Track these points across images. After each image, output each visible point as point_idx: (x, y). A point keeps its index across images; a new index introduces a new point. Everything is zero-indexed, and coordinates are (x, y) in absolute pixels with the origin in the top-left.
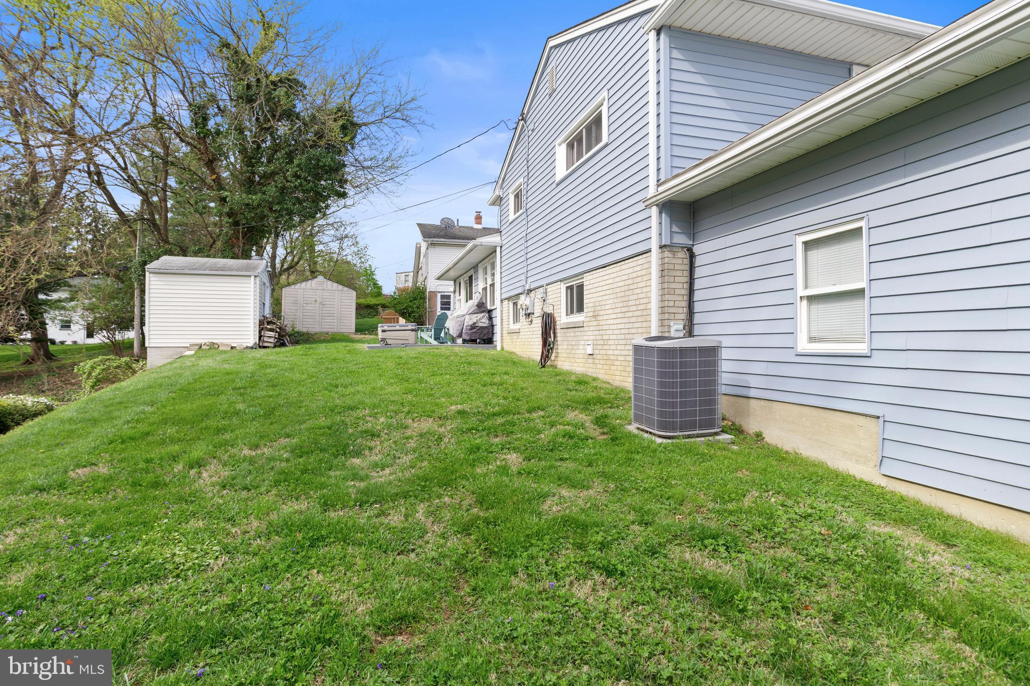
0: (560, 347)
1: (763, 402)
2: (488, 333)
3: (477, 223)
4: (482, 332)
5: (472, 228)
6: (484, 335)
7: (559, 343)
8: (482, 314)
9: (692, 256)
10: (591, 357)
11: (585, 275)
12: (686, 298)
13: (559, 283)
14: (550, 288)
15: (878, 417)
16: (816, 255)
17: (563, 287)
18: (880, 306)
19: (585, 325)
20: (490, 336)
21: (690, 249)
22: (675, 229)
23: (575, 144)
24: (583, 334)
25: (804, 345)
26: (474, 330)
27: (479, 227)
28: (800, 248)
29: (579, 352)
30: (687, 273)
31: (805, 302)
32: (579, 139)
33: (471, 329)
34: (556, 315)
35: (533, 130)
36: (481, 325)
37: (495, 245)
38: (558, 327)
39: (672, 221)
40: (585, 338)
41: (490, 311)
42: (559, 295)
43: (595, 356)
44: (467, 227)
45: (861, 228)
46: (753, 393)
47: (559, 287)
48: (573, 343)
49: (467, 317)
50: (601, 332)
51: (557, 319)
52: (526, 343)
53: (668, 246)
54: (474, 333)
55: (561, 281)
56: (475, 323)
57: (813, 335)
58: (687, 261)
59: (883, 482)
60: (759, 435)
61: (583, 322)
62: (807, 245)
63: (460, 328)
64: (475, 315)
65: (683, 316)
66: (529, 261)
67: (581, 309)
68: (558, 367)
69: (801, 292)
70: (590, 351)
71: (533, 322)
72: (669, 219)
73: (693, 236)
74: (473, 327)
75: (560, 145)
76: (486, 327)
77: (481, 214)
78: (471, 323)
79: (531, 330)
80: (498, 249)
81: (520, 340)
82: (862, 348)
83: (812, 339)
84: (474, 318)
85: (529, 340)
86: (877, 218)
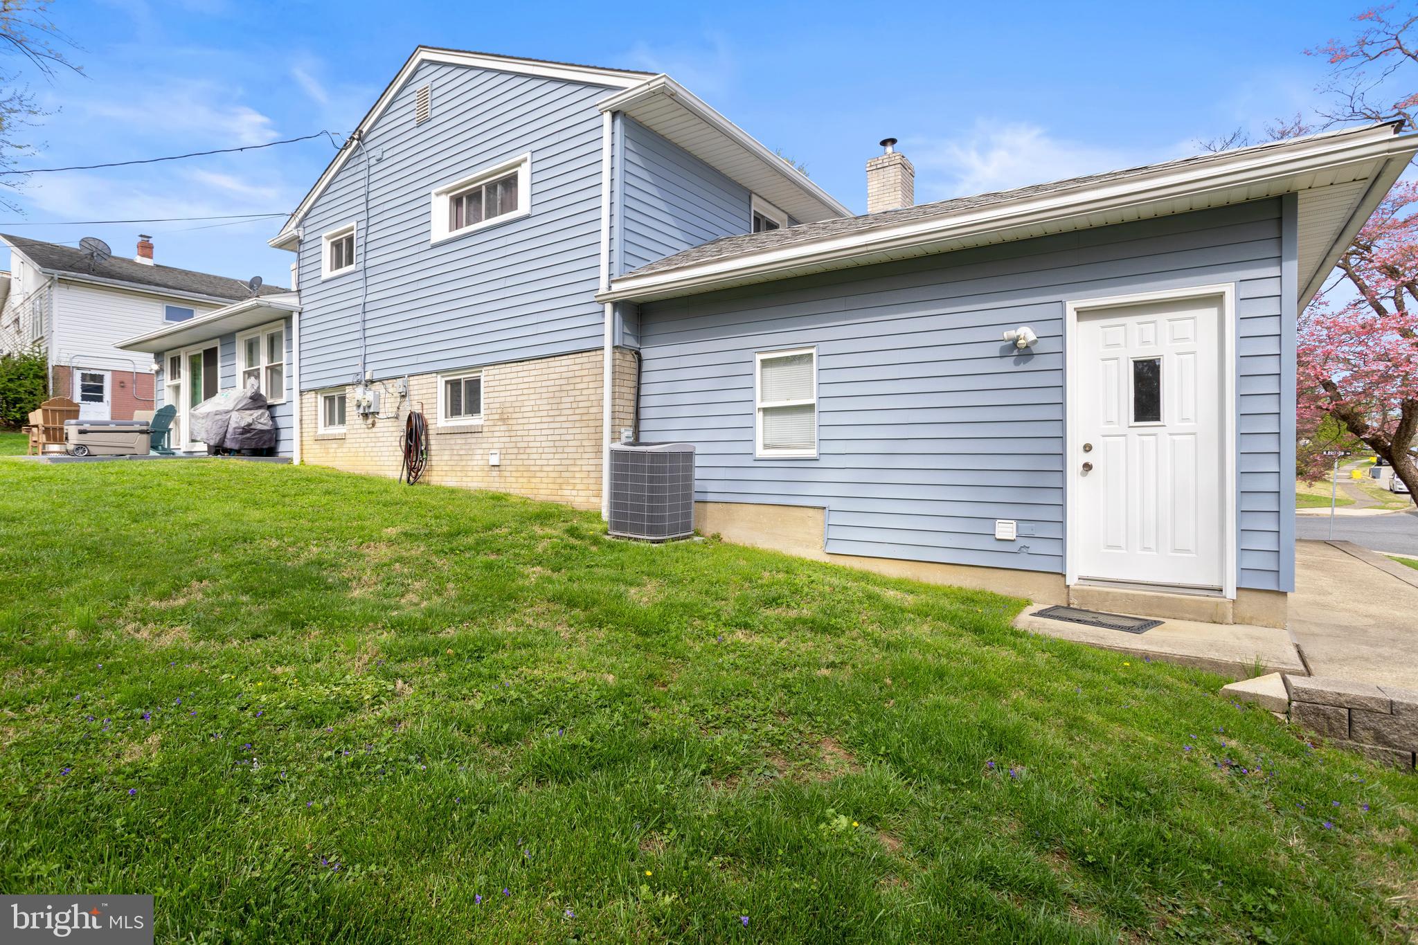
0: (434, 458)
1: (720, 505)
2: (270, 440)
3: (143, 256)
4: (260, 438)
5: (131, 262)
6: (264, 443)
7: (433, 453)
8: (260, 412)
9: (640, 361)
10: (496, 469)
11: (485, 368)
12: (633, 403)
13: (434, 375)
14: (413, 381)
15: (825, 508)
16: (772, 372)
17: (441, 381)
18: (827, 419)
19: (485, 429)
20: (273, 444)
21: (638, 353)
22: (627, 331)
23: (464, 199)
24: (479, 440)
25: (761, 452)
26: (248, 435)
27: (148, 262)
28: (758, 364)
29: (475, 463)
30: (635, 378)
31: (761, 413)
32: (474, 196)
33: (242, 434)
34: (426, 416)
35: (379, 161)
36: (259, 427)
37: (291, 309)
38: (431, 432)
39: (625, 320)
40: (484, 446)
41: (270, 407)
42: (434, 390)
43: (502, 468)
44: (123, 260)
45: (811, 355)
46: (710, 497)
47: (434, 380)
48: (462, 452)
49: (235, 416)
50: (513, 439)
51: (429, 422)
52: (362, 454)
53: (620, 347)
54: (248, 438)
55: (437, 372)
56: (250, 425)
57: (767, 442)
58: (635, 365)
59: (827, 559)
60: (717, 537)
61: (482, 426)
62: (765, 363)
63: (222, 431)
64: (248, 412)
65: (630, 422)
66: (369, 341)
67: (474, 408)
68: (432, 483)
69: (759, 404)
70: (494, 460)
71: (377, 425)
72: (621, 319)
73: (640, 338)
74: (247, 429)
75: (438, 194)
76: (268, 431)
77: (151, 241)
78: (243, 424)
79: (372, 435)
80: (295, 317)
81: (345, 450)
82: (812, 453)
83: (766, 447)
84: (247, 418)
85: (369, 449)
86: (826, 348)
